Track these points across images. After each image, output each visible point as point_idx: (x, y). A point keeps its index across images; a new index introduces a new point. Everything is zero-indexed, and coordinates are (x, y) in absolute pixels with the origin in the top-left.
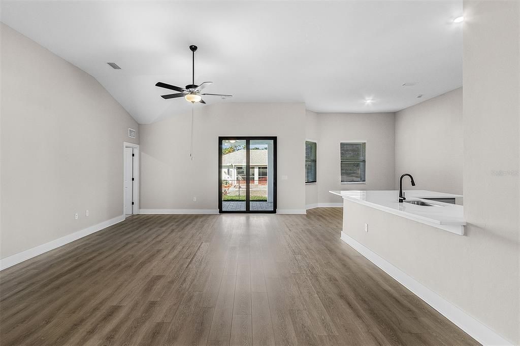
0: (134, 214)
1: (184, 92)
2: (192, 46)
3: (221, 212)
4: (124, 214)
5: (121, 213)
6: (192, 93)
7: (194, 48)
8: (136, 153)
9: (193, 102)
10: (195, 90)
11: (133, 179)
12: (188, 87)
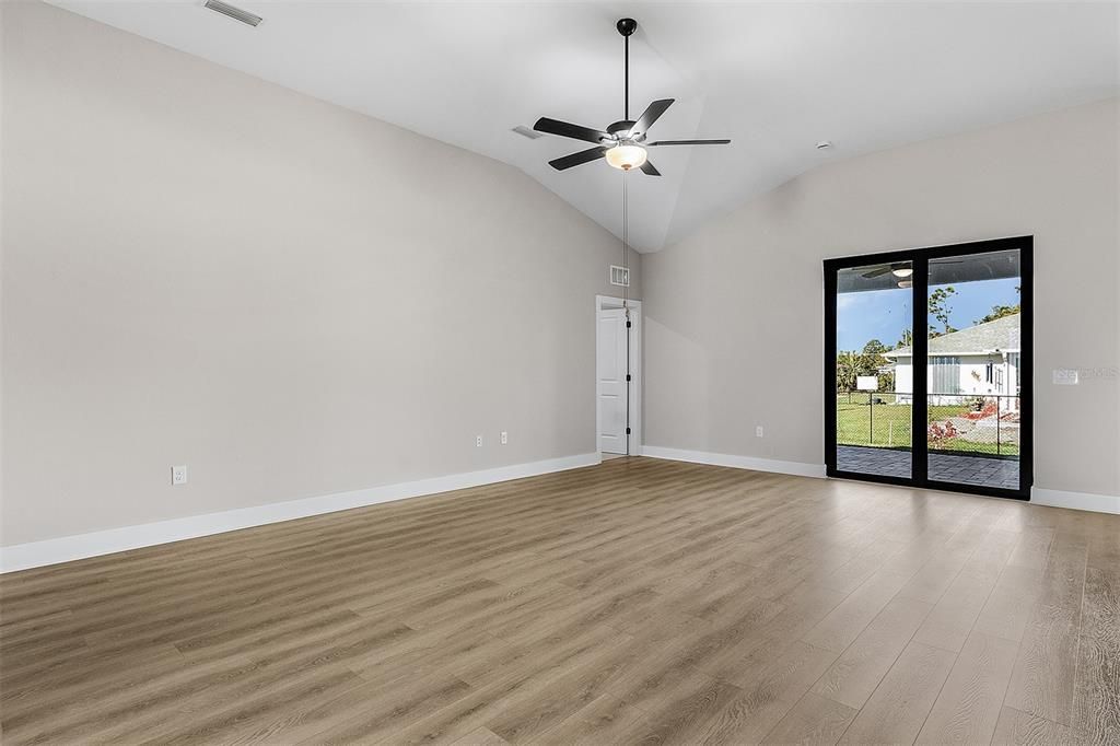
0: (631, 454)
1: (605, 143)
2: (622, 20)
3: (833, 472)
4: (599, 451)
5: (591, 447)
6: (623, 141)
7: (627, 27)
8: (635, 318)
9: (626, 167)
10: (628, 133)
11: (629, 378)
12: (613, 128)
